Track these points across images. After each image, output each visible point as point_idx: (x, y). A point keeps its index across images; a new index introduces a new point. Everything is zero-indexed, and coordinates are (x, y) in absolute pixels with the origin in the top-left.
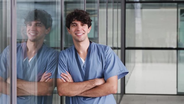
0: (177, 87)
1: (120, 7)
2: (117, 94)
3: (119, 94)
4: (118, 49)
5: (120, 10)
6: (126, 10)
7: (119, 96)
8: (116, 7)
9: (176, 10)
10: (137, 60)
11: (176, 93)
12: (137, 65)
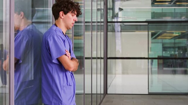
0: (148, 89)
1: (103, 31)
2: (101, 94)
3: (102, 94)
4: (102, 58)
5: (102, 33)
6: (108, 33)
7: (102, 96)
8: (100, 31)
9: (147, 33)
10: (117, 72)
11: (147, 93)
12: (117, 76)
